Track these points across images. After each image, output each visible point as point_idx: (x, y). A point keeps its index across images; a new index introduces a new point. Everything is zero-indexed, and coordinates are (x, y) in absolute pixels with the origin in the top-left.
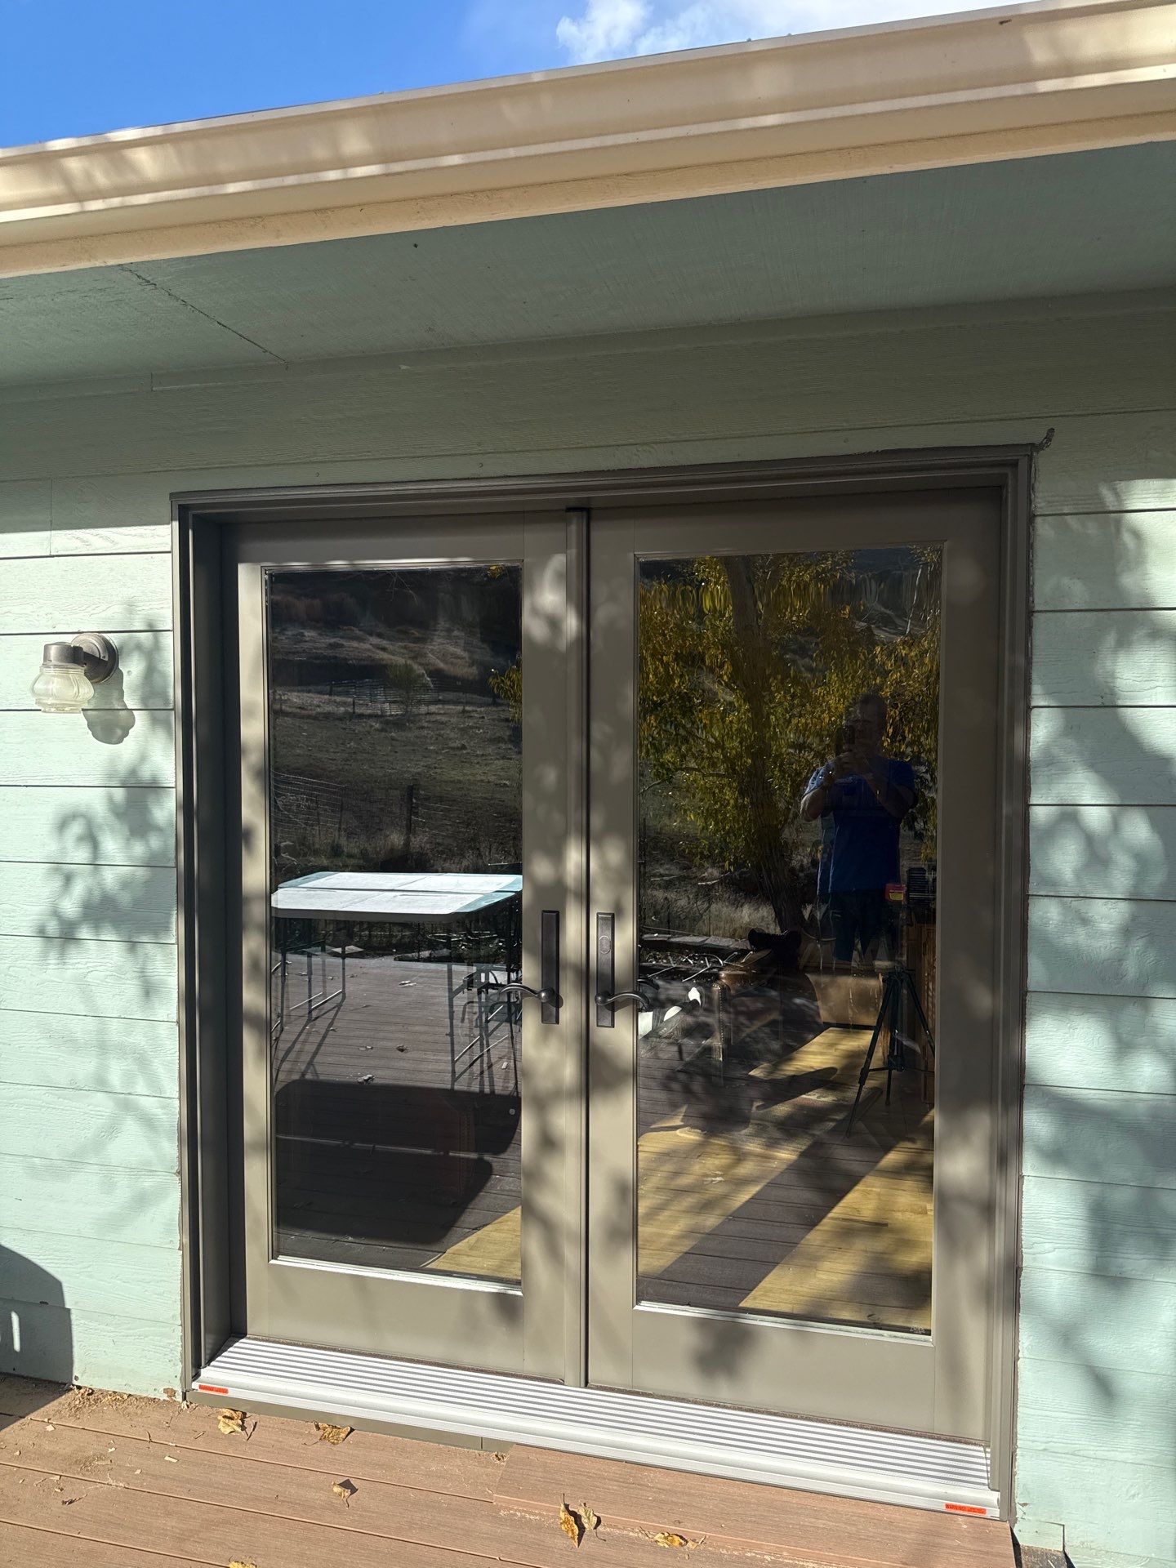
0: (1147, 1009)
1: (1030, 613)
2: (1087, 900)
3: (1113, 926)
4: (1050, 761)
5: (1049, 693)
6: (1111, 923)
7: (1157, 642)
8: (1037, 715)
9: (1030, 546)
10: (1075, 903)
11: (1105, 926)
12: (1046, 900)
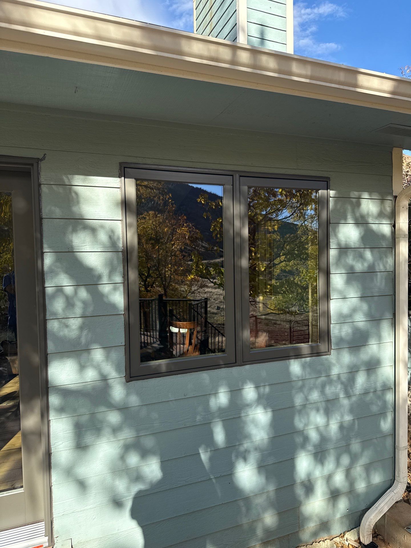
0: (89, 353)
1: (41, 219)
2: (68, 319)
3: (76, 327)
4: (52, 271)
5: (50, 247)
6: (76, 326)
7: (86, 230)
8: (46, 255)
9: (40, 195)
10: (63, 320)
11: (74, 327)
12: (53, 320)
